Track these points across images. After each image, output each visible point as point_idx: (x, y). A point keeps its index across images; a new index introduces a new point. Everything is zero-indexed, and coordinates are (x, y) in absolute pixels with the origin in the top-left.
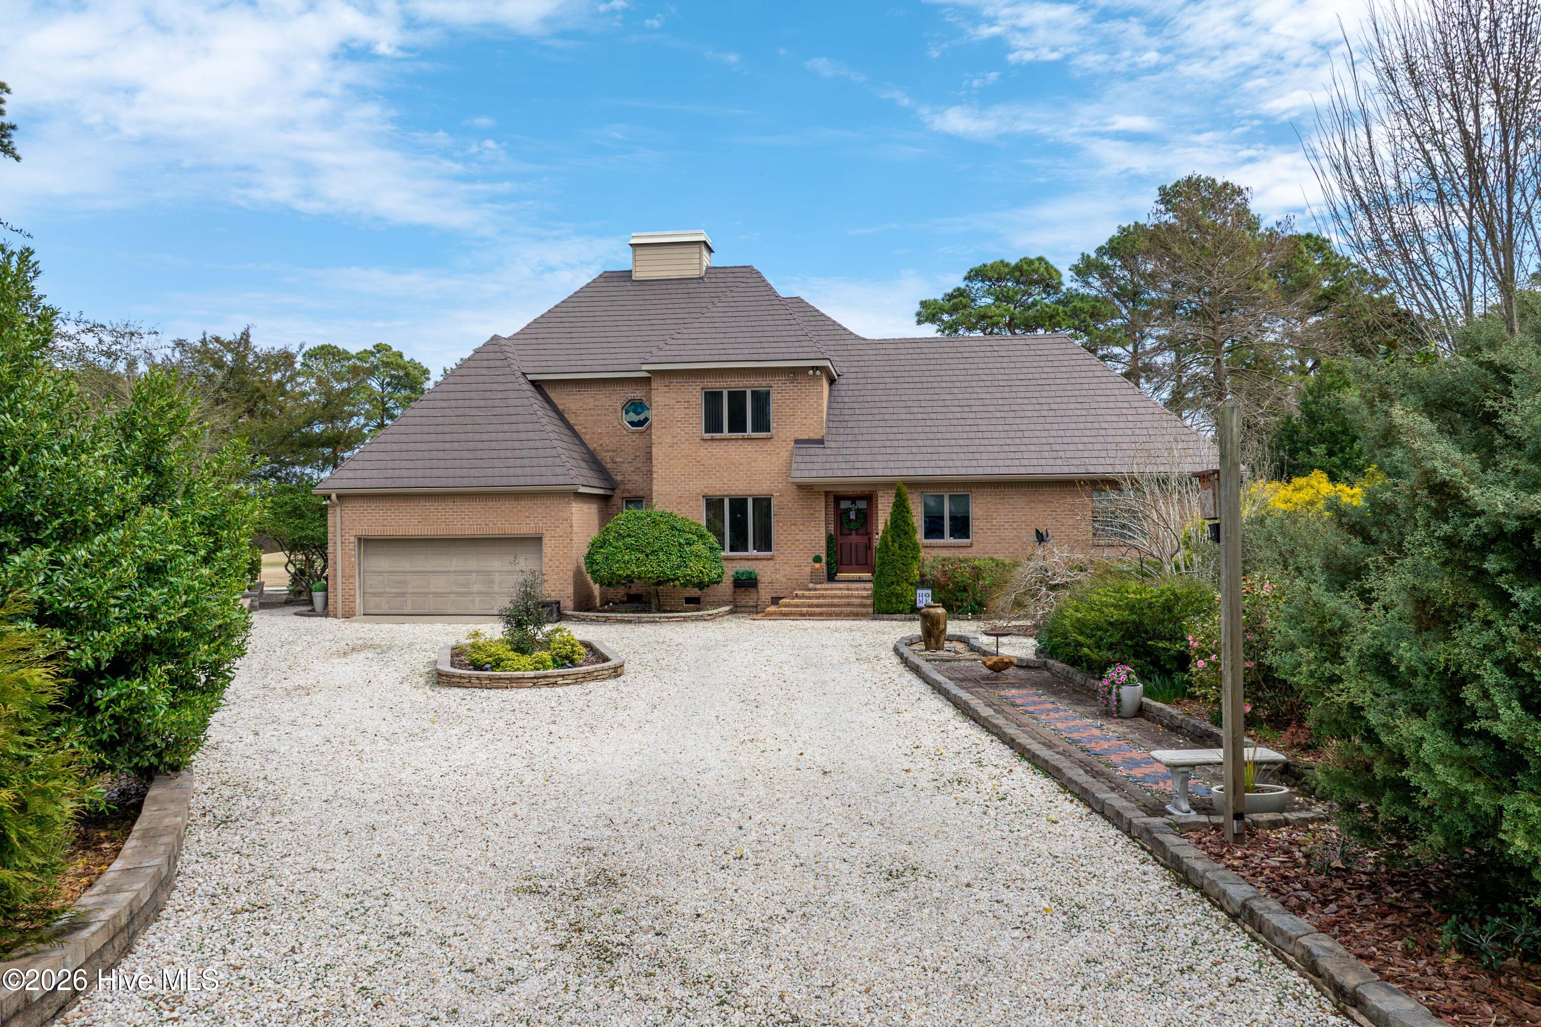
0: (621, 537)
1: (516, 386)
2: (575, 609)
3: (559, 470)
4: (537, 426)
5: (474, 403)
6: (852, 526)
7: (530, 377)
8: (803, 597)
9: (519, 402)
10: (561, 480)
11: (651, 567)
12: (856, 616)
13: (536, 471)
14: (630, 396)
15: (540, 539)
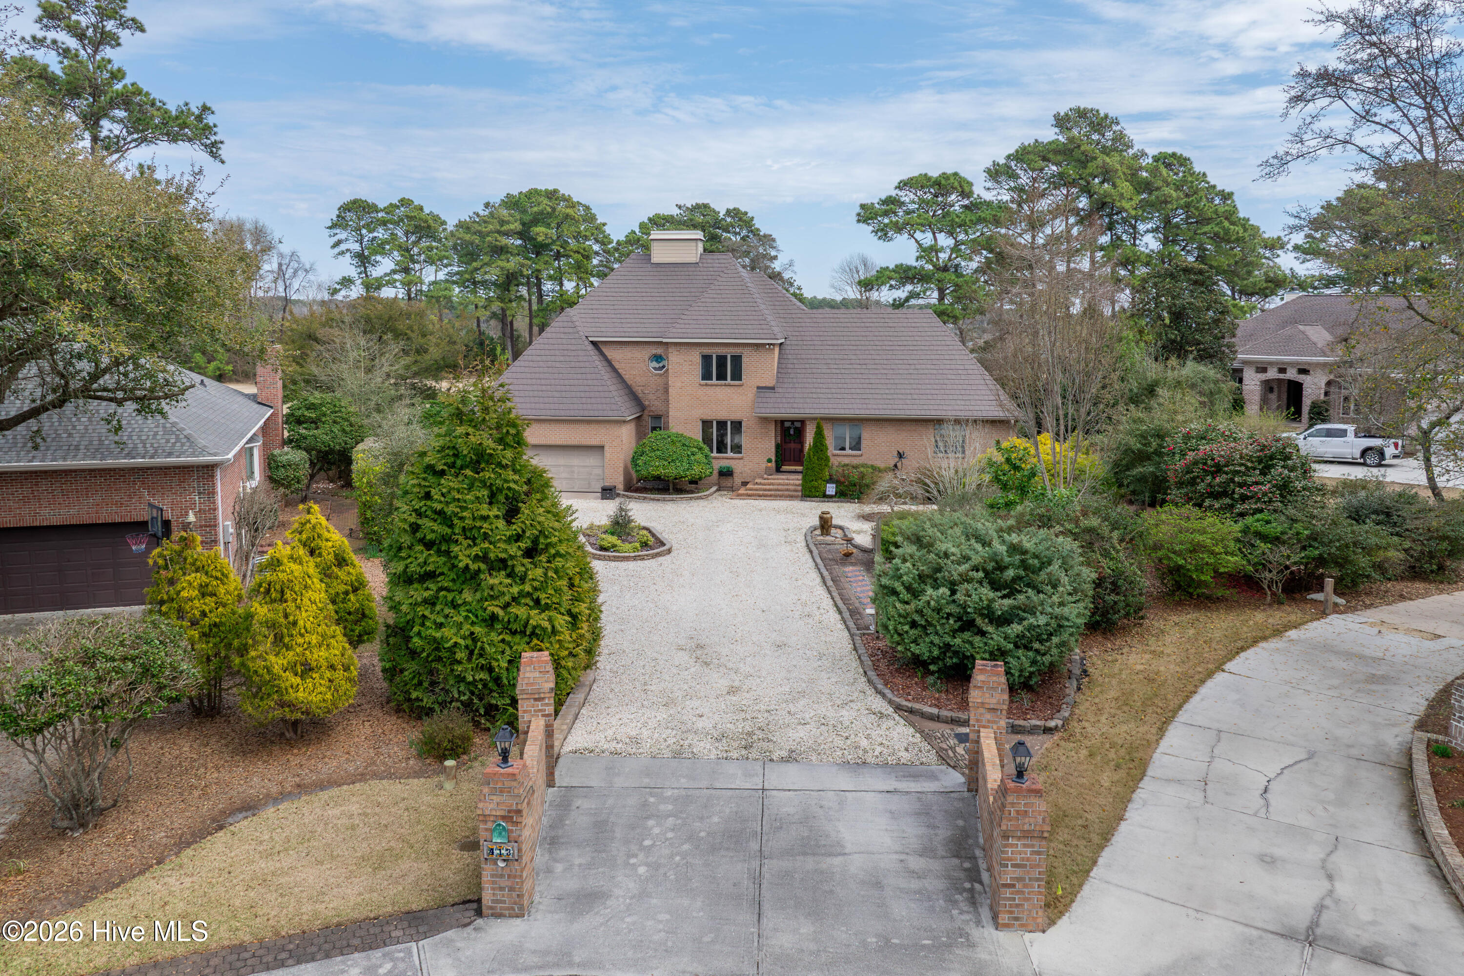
0: (653, 450)
1: (583, 347)
2: (625, 492)
3: (614, 407)
4: (598, 376)
5: (557, 359)
6: (791, 438)
7: (591, 339)
8: (760, 484)
9: (585, 359)
10: (616, 413)
11: (671, 470)
12: (791, 497)
13: (600, 406)
14: (654, 352)
15: (602, 447)
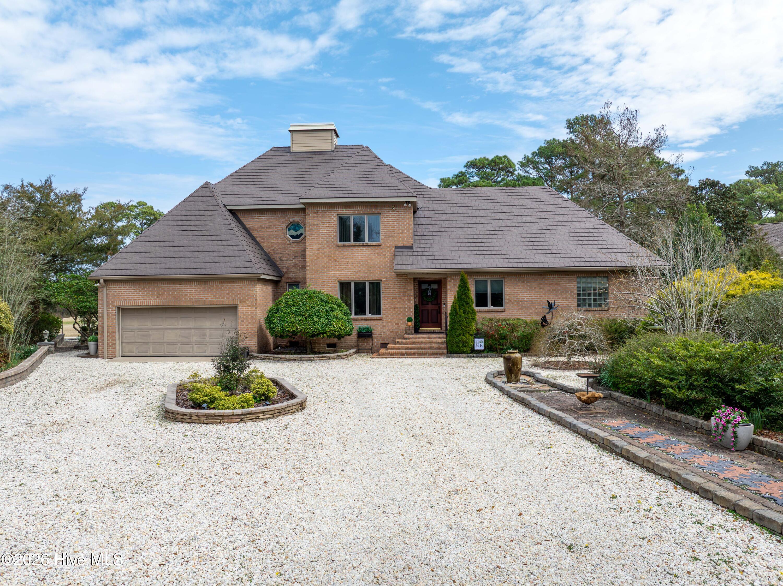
0: (288, 306)
1: (220, 213)
2: (259, 352)
3: (248, 264)
4: (234, 237)
5: (193, 223)
6: (429, 299)
7: (229, 208)
8: (402, 343)
9: (222, 222)
10: (249, 270)
11: (309, 326)
12: (436, 355)
13: (233, 265)
14: (291, 220)
15: (236, 308)
